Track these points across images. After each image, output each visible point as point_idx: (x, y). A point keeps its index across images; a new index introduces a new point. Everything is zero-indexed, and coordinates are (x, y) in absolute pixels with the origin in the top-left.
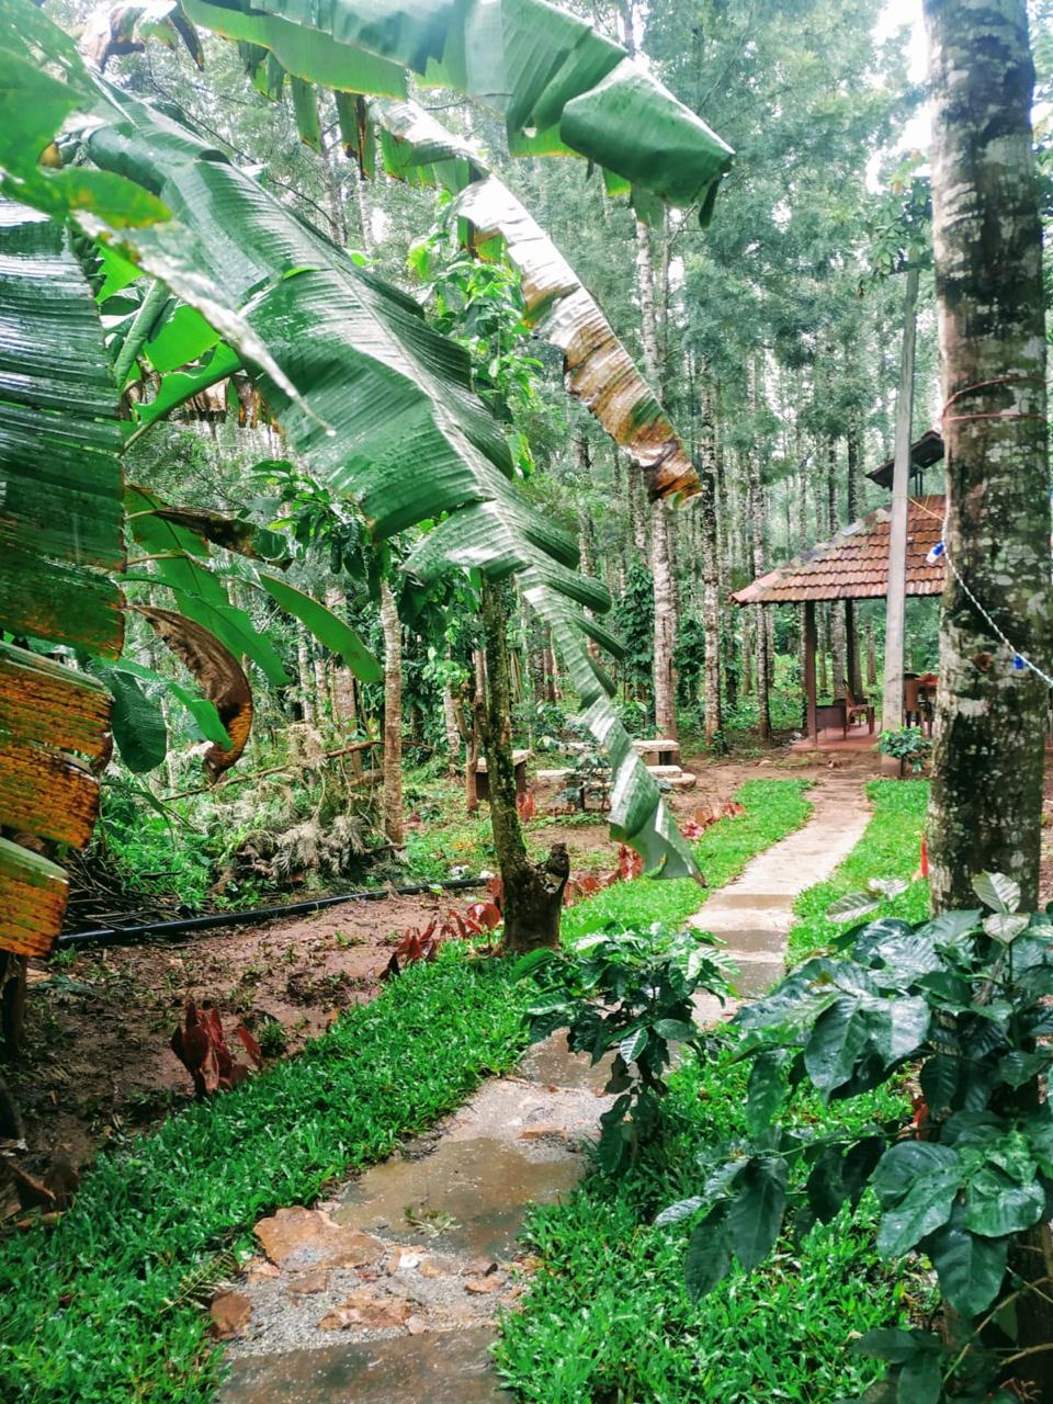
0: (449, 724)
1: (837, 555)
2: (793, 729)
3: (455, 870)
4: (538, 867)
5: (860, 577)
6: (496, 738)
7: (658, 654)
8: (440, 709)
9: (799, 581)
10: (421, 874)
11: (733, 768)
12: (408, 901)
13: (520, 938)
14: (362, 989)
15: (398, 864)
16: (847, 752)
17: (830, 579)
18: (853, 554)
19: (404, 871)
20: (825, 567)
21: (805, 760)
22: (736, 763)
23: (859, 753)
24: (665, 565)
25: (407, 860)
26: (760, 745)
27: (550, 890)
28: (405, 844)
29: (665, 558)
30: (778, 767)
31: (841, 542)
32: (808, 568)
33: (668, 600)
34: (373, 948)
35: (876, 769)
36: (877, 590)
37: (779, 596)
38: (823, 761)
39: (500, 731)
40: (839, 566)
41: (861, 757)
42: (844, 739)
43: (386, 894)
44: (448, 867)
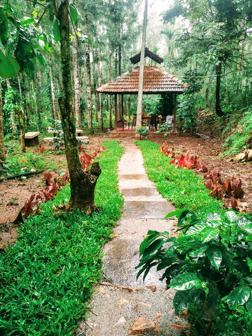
0: (13, 124)
1: (123, 80)
2: (107, 128)
3: (22, 169)
4: (87, 172)
5: (130, 86)
6: (68, 115)
7: (76, 105)
8: (9, 119)
9: (113, 87)
10: (13, 172)
11: (97, 138)
12: (12, 182)
13: (79, 203)
14: (6, 231)
15: (5, 168)
16: (125, 133)
17: (121, 87)
18: (127, 80)
19: (7, 171)
20: (120, 83)
21: (115, 136)
22: (97, 136)
23: (128, 134)
24: (78, 79)
25: (8, 167)
26: (101, 132)
27: (92, 182)
28: (7, 161)
29: (78, 77)
30: (108, 138)
31: (123, 77)
32: (115, 83)
33: (79, 89)
34: (5, 207)
35: (134, 138)
36: (134, 90)
37: (108, 90)
38: (119, 136)
39: (70, 112)
40: (124, 83)
41: (128, 135)
42: (123, 130)
43: (3, 180)
44: (19, 168)
